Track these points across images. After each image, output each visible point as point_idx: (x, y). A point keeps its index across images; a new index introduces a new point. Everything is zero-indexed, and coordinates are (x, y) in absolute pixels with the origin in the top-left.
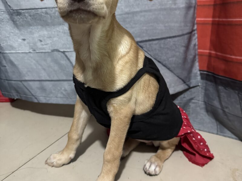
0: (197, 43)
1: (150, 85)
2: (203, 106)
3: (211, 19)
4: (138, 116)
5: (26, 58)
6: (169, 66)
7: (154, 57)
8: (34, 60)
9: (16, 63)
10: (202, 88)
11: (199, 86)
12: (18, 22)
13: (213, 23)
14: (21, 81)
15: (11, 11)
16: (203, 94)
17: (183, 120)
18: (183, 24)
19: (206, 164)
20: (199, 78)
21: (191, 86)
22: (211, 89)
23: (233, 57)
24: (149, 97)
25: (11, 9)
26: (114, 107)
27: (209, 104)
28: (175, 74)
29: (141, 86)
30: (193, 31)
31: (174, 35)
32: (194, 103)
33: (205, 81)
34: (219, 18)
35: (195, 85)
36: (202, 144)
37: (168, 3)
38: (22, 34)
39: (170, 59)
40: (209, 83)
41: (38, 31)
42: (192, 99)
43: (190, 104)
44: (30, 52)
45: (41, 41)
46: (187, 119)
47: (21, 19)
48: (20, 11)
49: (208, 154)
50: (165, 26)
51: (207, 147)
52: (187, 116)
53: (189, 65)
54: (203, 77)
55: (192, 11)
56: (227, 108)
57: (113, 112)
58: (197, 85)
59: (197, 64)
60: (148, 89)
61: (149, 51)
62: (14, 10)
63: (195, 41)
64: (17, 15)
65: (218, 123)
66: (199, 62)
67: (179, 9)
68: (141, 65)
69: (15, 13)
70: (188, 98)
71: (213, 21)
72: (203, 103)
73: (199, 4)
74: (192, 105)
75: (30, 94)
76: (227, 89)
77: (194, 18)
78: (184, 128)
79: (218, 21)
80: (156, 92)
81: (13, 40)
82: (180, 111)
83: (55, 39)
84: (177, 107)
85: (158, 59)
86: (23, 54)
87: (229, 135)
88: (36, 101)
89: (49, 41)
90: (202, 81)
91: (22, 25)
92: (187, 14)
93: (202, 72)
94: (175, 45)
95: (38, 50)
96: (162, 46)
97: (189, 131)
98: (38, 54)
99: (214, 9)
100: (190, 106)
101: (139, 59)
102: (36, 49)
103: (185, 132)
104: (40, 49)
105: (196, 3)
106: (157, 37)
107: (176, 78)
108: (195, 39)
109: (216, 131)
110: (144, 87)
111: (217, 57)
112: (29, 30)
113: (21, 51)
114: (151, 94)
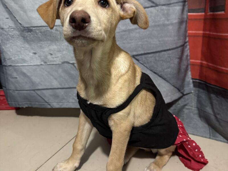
0: (189, 54)
1: (147, 99)
2: (196, 112)
3: (202, 32)
4: (137, 128)
5: (38, 70)
6: (165, 77)
7: (150, 69)
8: (46, 71)
9: (29, 74)
10: (195, 95)
11: (191, 93)
12: (28, 38)
13: (204, 36)
14: (34, 90)
15: (22, 28)
16: (196, 100)
17: (179, 129)
18: (176, 38)
19: (201, 169)
20: (192, 86)
21: (185, 93)
22: (204, 96)
23: (224, 68)
24: (146, 111)
25: (22, 26)
26: (114, 121)
27: (202, 110)
28: (171, 84)
29: (138, 101)
30: (186, 43)
31: (168, 48)
32: (187, 109)
33: (197, 89)
34: (210, 31)
35: (188, 93)
36: (196, 150)
37: (162, 19)
38: (32, 49)
39: (166, 70)
40: (201, 90)
41: (47, 45)
42: (186, 105)
43: (184, 110)
44: (41, 65)
45: (51, 54)
46: (183, 128)
47: (32, 35)
48: (31, 28)
49: (202, 160)
50: (159, 41)
51: (201, 153)
52: (182, 124)
53: (183, 75)
54: (195, 85)
55: (184, 25)
56: (219, 114)
57: (113, 126)
58: (191, 92)
59: (189, 73)
60: (145, 104)
61: (145, 63)
62: (24, 27)
63: (187, 52)
64: (28, 32)
65: (210, 127)
66: (191, 71)
67: (172, 24)
68: (138, 82)
69: (25, 30)
70: (182, 105)
71: (203, 34)
72: (196, 109)
73: (190, 18)
74: (186, 111)
75: (44, 101)
76: (219, 97)
77: (186, 31)
78: (180, 137)
79: (209, 34)
80: (153, 106)
81: (25, 54)
82: (176, 121)
83: (64, 52)
84: (173, 116)
85: (154, 71)
86: (35, 66)
87: (221, 140)
88: (49, 107)
89: (59, 55)
90: (194, 88)
91: (33, 41)
92: (179, 28)
93: (194, 80)
94: (169, 57)
95: (49, 63)
96: (157, 58)
97: (185, 140)
98: (49, 65)
99: (205, 23)
100: (184, 112)
101: (137, 76)
102: (47, 62)
103: (181, 141)
104: (51, 61)
105: (187, 18)
106: (152, 51)
107: (172, 87)
108: (187, 51)
109: (209, 135)
110: (141, 101)
111: (208, 67)
112: (39, 45)
113: (33, 63)
114: (148, 108)
